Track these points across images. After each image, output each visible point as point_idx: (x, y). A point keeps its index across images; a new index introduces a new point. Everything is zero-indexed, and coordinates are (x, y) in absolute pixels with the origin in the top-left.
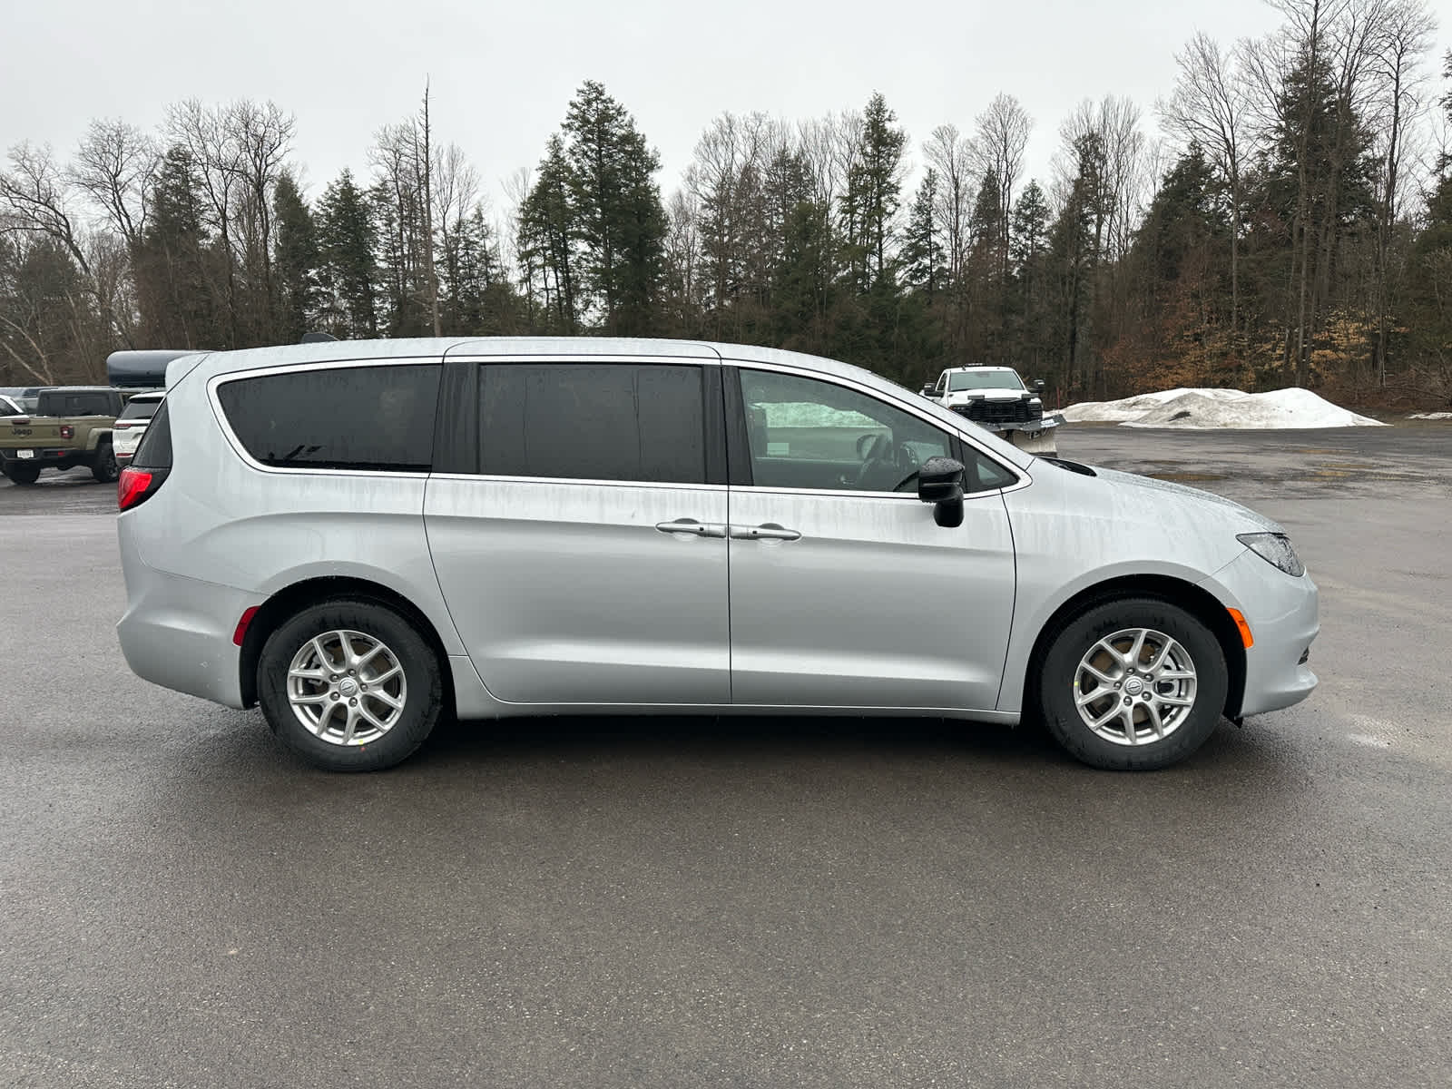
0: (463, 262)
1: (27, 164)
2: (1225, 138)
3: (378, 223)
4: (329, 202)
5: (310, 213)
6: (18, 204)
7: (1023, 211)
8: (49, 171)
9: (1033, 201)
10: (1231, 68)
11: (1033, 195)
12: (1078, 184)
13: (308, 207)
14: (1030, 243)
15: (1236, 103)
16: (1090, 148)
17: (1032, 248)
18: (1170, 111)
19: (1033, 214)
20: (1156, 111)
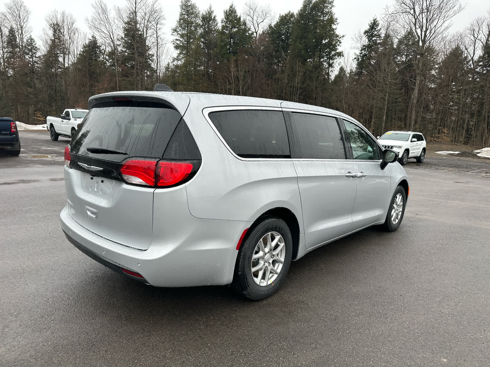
2: (111, 38)
7: (27, 47)
9: (32, 44)
10: (112, 14)
11: (31, 41)
12: (53, 41)
14: (31, 60)
15: (114, 26)
16: (56, 28)
17: (32, 62)
18: (91, 23)
19: (32, 48)
20: (86, 22)
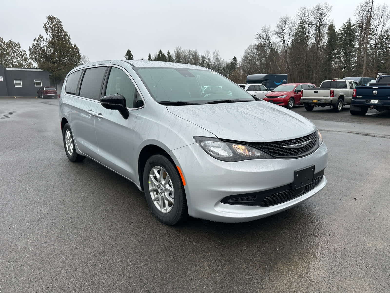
0: (385, 43)
1: (265, 31)
3: (357, 34)
4: (343, 29)
5: (337, 33)
6: (262, 41)
8: (269, 32)
13: (336, 32)
